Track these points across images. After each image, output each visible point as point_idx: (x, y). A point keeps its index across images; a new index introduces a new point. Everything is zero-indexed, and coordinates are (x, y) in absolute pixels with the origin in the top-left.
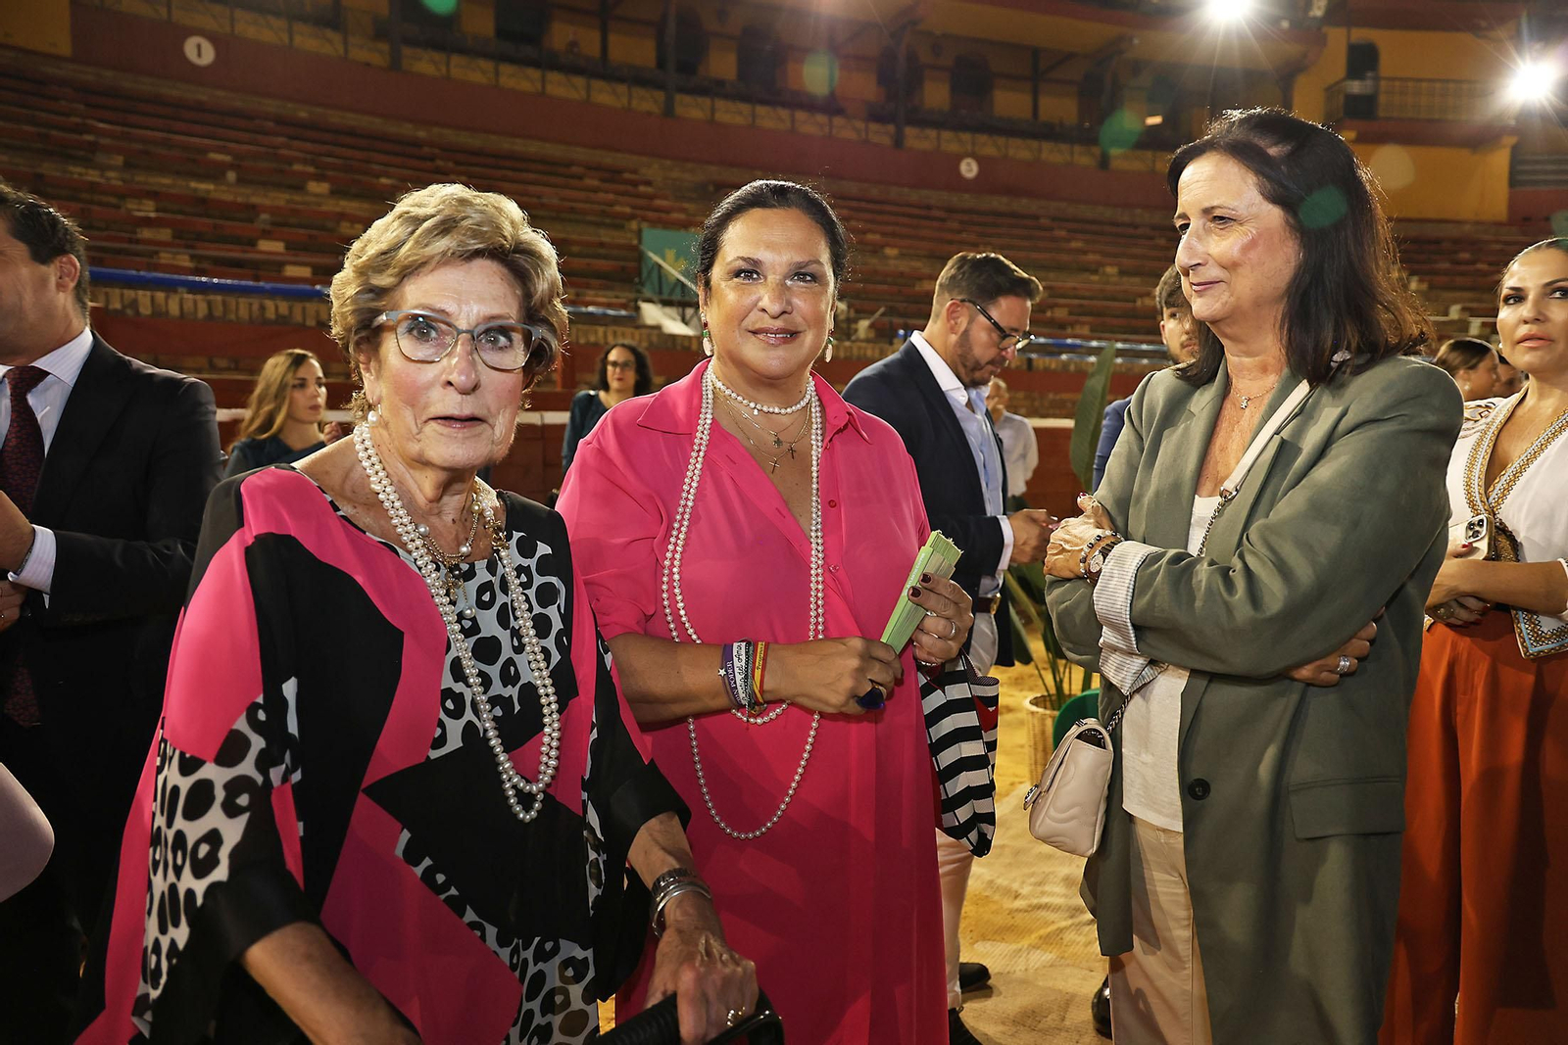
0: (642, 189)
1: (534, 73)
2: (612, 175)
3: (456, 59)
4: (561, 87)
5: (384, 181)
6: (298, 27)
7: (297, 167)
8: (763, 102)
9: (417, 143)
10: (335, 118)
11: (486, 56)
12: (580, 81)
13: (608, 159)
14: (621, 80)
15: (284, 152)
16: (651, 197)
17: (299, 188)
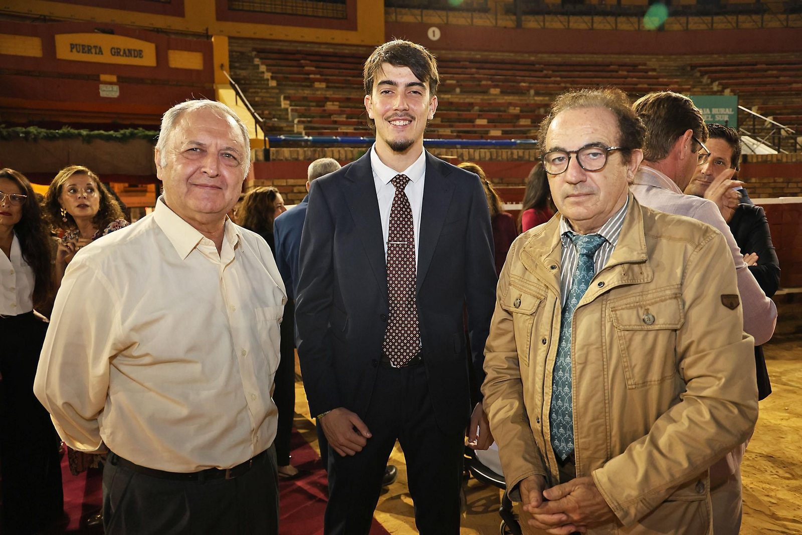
0: (650, 73)
1: (587, 19)
2: (633, 67)
3: (548, 18)
4: (601, 24)
5: (523, 84)
6: (476, 15)
7: (484, 82)
8: (717, 14)
9: (533, 64)
10: (493, 56)
11: (563, 14)
12: (611, 19)
13: (627, 59)
14: (632, 15)
15: (476, 76)
16: (657, 78)
17: (485, 92)
